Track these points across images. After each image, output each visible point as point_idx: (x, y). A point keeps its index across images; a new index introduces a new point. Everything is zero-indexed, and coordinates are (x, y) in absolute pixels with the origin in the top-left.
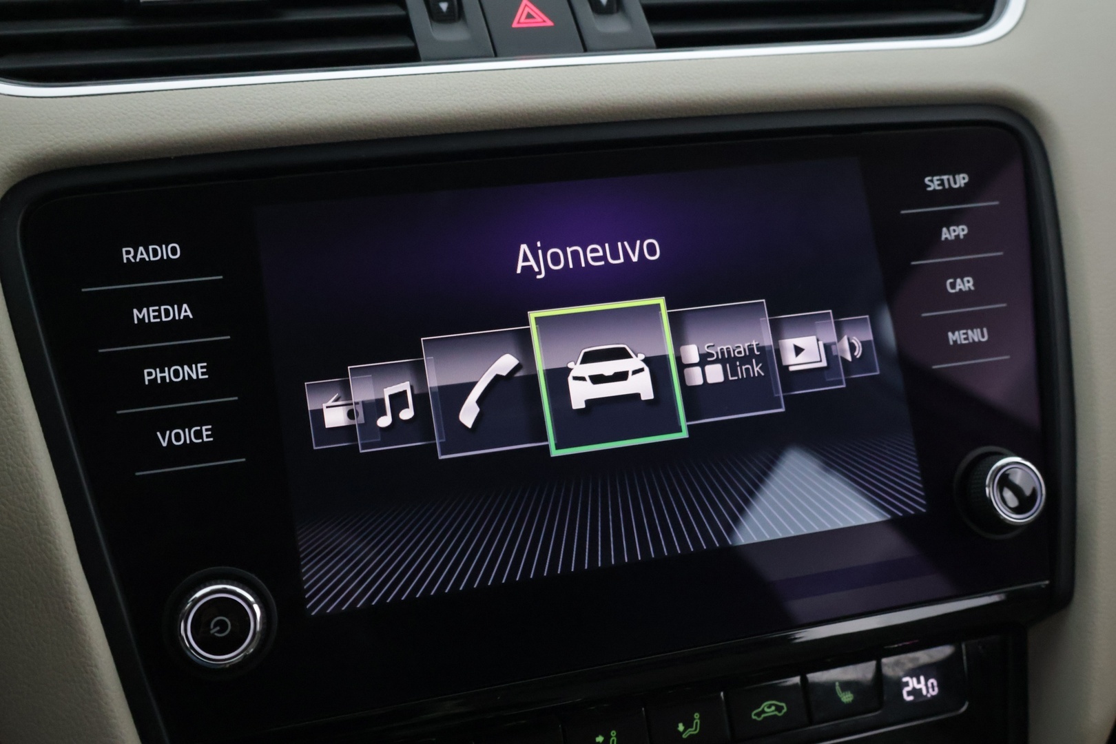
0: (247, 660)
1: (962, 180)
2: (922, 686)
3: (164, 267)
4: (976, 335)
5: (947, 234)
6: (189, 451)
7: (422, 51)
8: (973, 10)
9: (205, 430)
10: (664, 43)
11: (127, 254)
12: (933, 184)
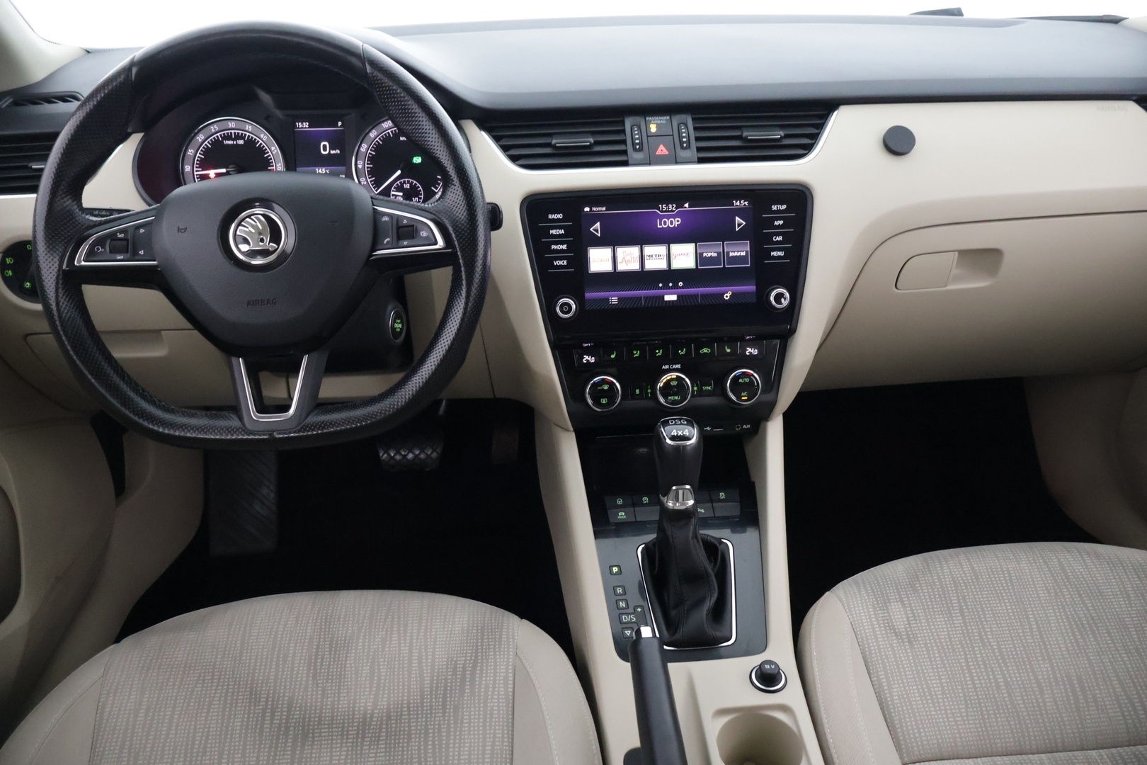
0: (570, 318)
1: (784, 207)
2: (752, 351)
3: (558, 220)
4: (780, 254)
5: (776, 223)
6: (561, 267)
7: (630, 162)
8: (806, 150)
9: (565, 261)
10: (701, 161)
11: (550, 216)
12: (774, 208)
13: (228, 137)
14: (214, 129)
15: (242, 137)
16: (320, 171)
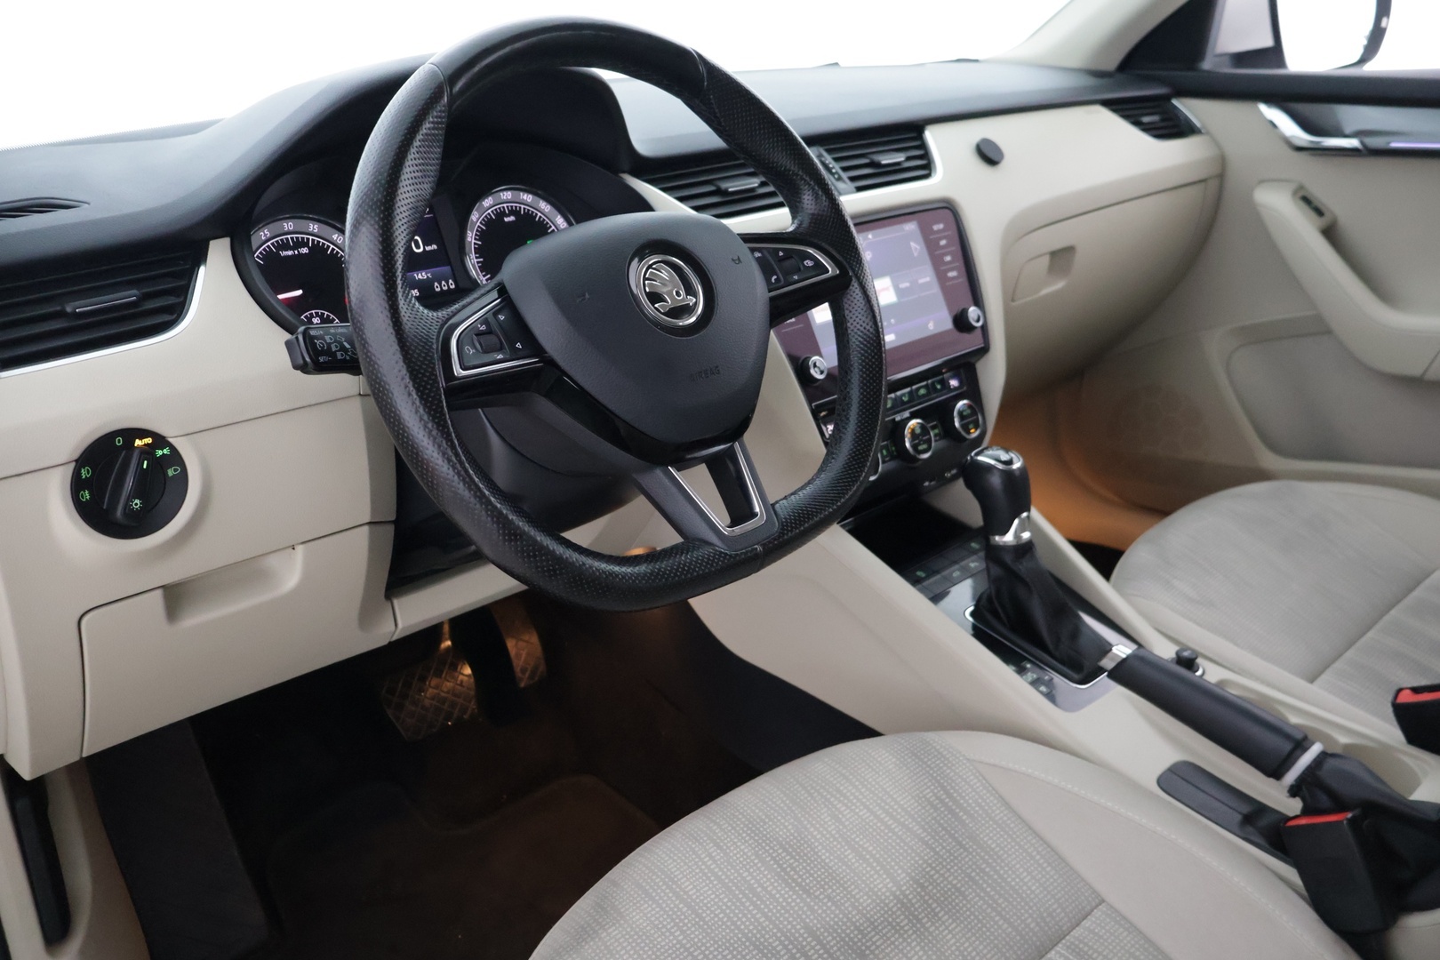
1: (942, 226)
2: (955, 383)
4: (954, 274)
5: (941, 243)
13: (285, 246)
14: (265, 235)
15: (304, 244)
16: (420, 277)
